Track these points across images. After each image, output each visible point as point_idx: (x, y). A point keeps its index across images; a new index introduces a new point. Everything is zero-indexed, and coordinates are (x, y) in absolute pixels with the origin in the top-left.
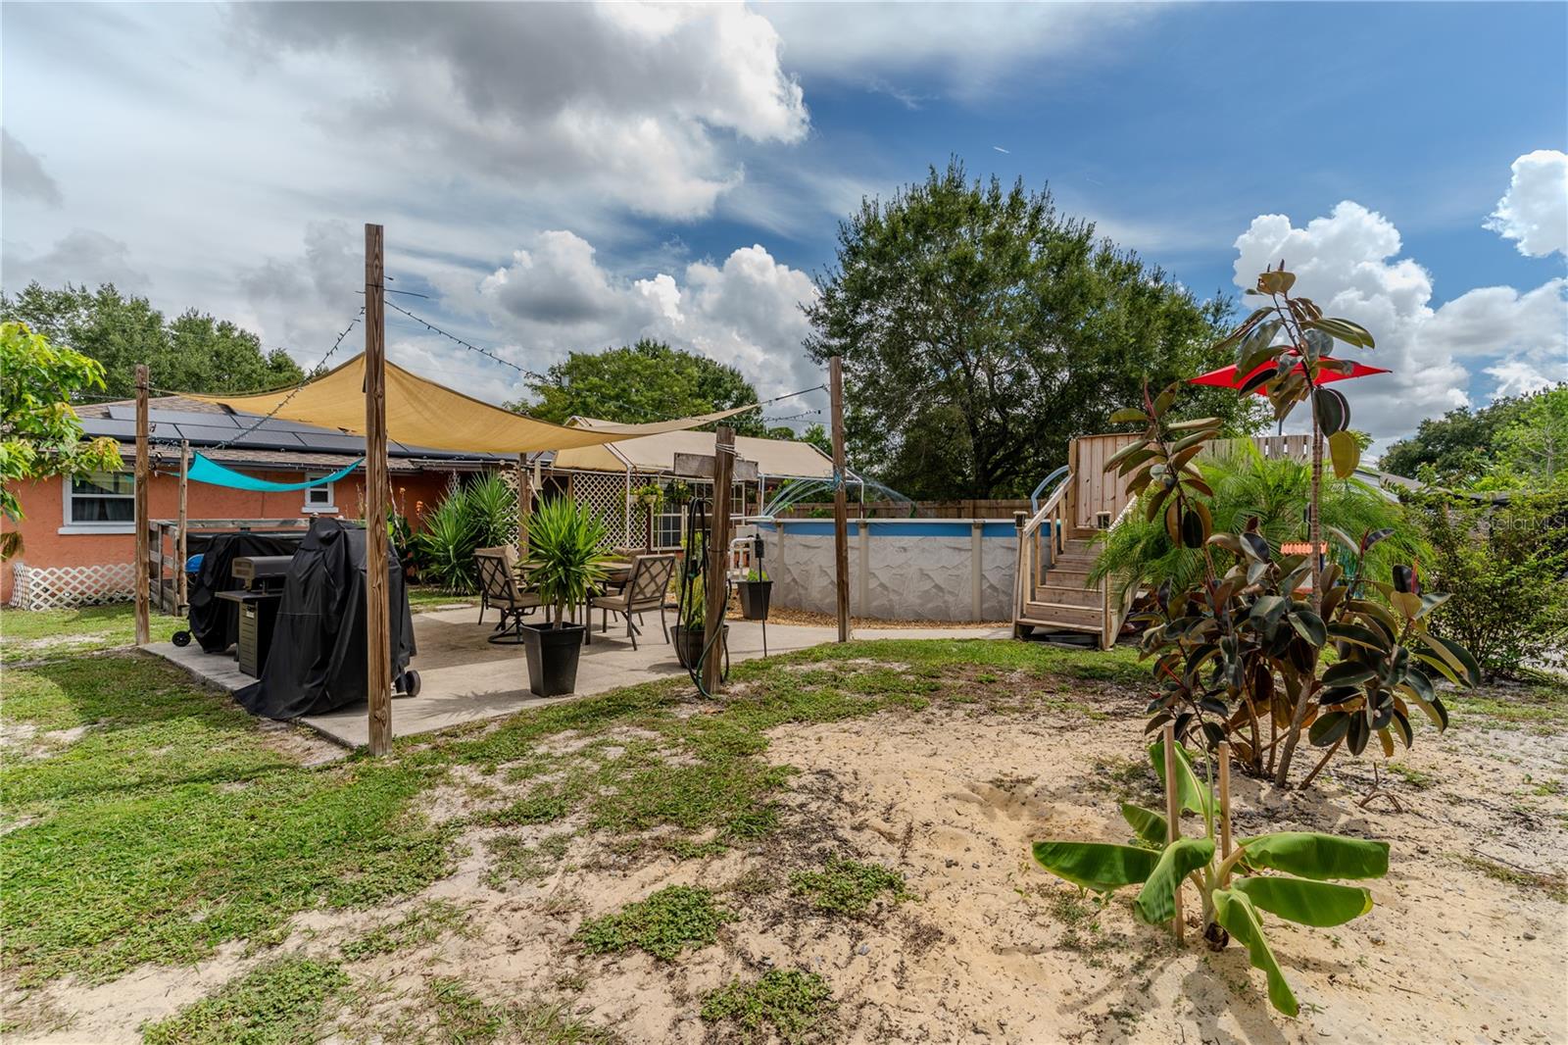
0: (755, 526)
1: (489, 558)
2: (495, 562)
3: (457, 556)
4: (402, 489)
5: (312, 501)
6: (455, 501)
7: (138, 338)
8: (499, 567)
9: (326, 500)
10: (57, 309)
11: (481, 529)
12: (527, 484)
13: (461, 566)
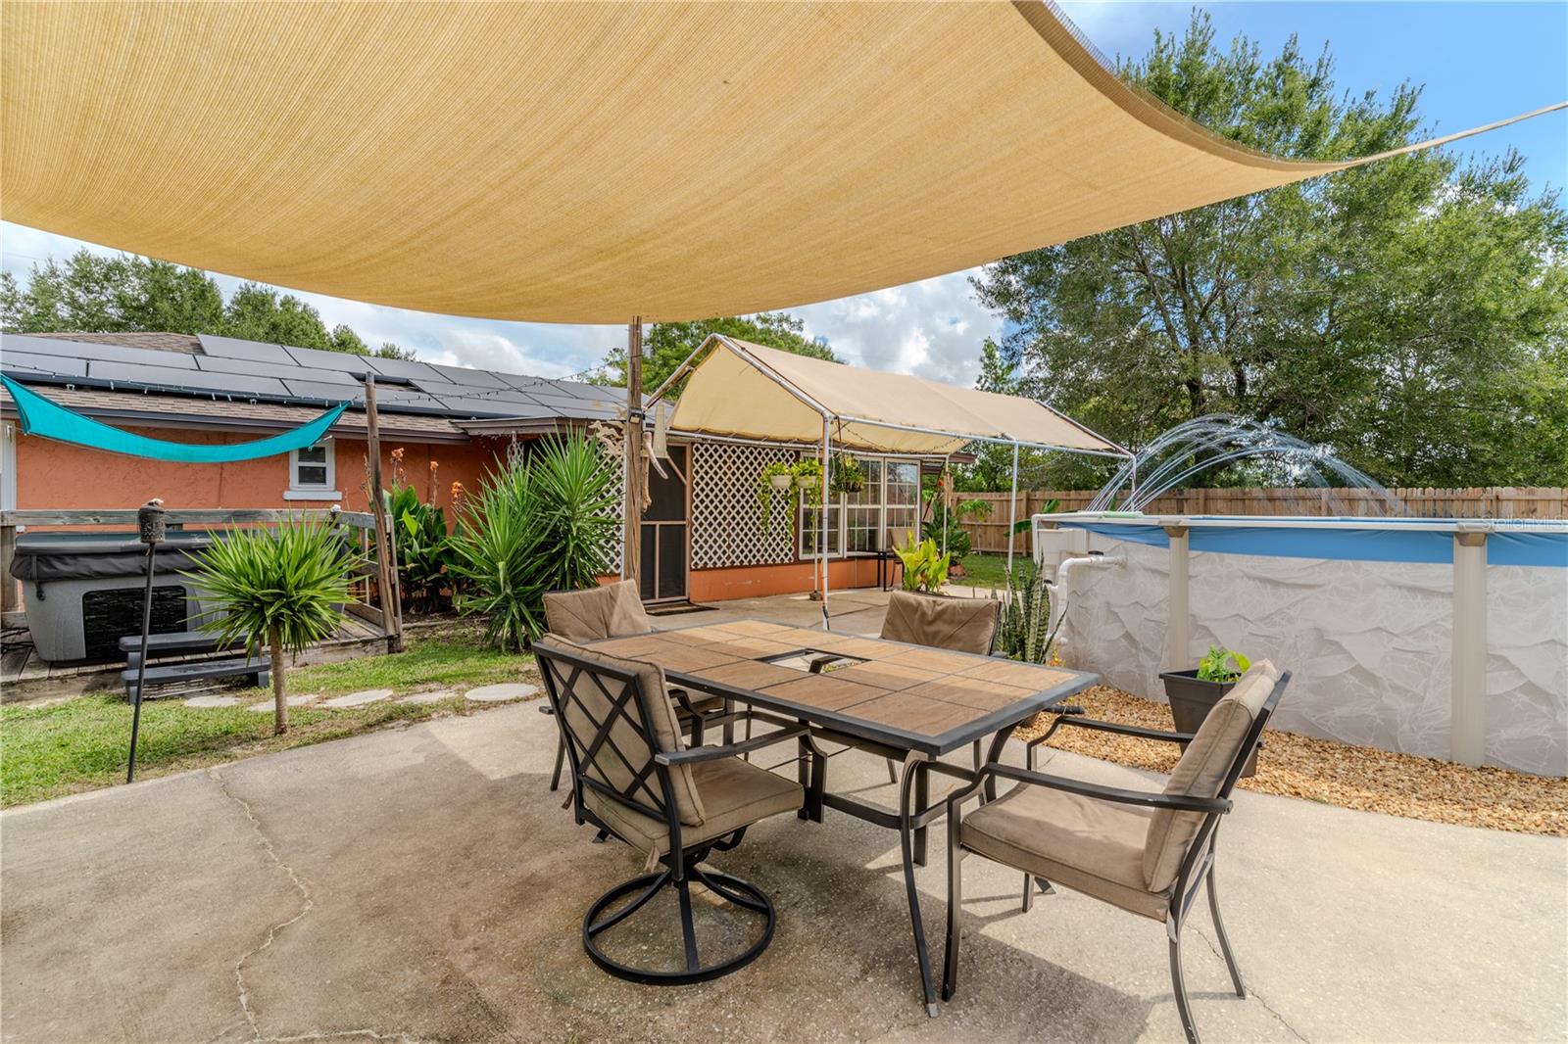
0: (1082, 531)
1: (595, 672)
2: (616, 688)
3: (514, 581)
4: (434, 464)
5: (302, 480)
6: (513, 482)
7: (188, 306)
8: (631, 708)
9: (324, 481)
10: (107, 278)
11: (555, 531)
12: (643, 448)
13: (518, 598)
